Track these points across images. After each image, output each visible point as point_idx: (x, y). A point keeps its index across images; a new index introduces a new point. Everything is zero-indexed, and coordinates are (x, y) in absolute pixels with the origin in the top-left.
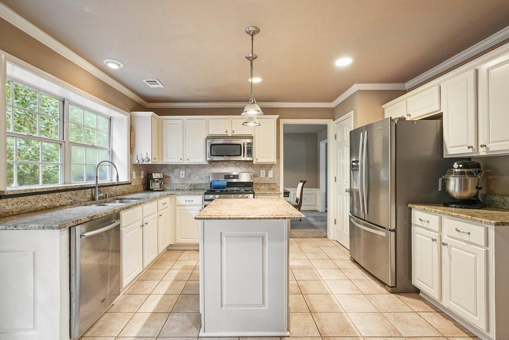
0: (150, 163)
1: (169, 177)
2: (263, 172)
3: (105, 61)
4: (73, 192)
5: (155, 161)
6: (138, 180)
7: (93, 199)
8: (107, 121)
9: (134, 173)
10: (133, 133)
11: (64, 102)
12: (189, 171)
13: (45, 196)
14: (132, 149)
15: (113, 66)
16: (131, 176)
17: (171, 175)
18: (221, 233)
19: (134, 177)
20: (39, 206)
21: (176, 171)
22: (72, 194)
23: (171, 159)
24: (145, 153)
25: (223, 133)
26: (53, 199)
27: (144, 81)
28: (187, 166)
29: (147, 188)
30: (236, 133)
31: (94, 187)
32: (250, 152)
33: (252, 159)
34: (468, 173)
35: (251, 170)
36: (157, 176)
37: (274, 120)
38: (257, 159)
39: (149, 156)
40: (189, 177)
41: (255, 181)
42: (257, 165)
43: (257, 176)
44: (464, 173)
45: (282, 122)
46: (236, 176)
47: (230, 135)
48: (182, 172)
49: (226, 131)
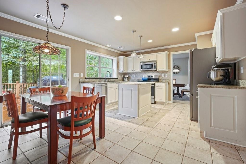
0: (123, 72)
1: (131, 77)
2: (163, 75)
3: (107, 45)
4: (100, 79)
5: (125, 71)
6: (120, 78)
8: (111, 60)
9: (119, 75)
10: (118, 63)
11: (99, 57)
12: (137, 75)
13: (94, 79)
14: (118, 68)
15: (109, 46)
17: (131, 76)
18: (122, 88)
19: (119, 76)
21: (133, 75)
23: (129, 71)
24: (122, 69)
28: (136, 73)
29: (123, 80)
30: (151, 60)
31: (105, 78)
32: (155, 67)
33: (156, 69)
34: (221, 69)
35: (158, 74)
36: (126, 76)
37: (165, 53)
38: (158, 70)
39: (123, 70)
40: (137, 77)
41: (160, 78)
42: (161, 72)
43: (161, 76)
44: (219, 70)
45: (172, 53)
46: (152, 76)
47: (149, 61)
48: (135, 75)
49: (147, 60)
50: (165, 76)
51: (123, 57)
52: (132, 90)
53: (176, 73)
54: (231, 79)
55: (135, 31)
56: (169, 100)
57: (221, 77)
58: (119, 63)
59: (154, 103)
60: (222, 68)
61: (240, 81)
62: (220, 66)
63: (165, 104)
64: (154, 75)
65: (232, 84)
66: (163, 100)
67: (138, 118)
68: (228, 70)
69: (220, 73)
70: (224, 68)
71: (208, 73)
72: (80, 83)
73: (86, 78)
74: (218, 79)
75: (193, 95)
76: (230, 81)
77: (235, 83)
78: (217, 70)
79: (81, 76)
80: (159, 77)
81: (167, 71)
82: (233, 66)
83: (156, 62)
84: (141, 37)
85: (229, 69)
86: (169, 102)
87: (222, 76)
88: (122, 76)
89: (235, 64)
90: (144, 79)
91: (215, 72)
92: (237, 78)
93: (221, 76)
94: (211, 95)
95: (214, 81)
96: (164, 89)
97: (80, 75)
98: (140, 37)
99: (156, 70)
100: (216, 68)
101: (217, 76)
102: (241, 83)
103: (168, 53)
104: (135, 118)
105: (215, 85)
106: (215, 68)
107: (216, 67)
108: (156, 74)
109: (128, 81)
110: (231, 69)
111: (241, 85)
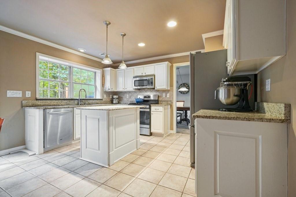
0: (110, 91)
2: (164, 94)
3: (79, 49)
4: (68, 101)
5: (112, 90)
6: (108, 99)
7: (78, 104)
8: (94, 74)
9: (105, 95)
10: (103, 78)
11: (70, 67)
12: (130, 94)
14: (103, 84)
15: (82, 51)
16: (103, 96)
17: (123, 97)
18: (86, 116)
20: (52, 104)
21: (125, 95)
22: (67, 101)
23: (120, 89)
24: (108, 86)
25: (141, 74)
26: (58, 102)
27: (100, 54)
28: (129, 92)
29: (112, 102)
30: (147, 74)
31: (78, 100)
32: (152, 83)
33: (153, 87)
34: (235, 85)
35: (158, 93)
36: (115, 97)
37: (165, 65)
38: (156, 87)
39: (110, 88)
40: (130, 97)
41: (160, 99)
42: (161, 90)
43: (161, 97)
44: (232, 85)
45: (175, 65)
46: (149, 97)
47: (144, 75)
48: (128, 95)
49: (142, 73)
50: (166, 96)
51: (109, 69)
52: (99, 119)
53: (185, 93)
54: (249, 101)
55: (110, 24)
56: (172, 129)
57: (235, 98)
58: (105, 78)
59: (149, 135)
60: (236, 83)
61: (265, 104)
62: (233, 79)
63: (164, 136)
64: (152, 96)
65: (252, 109)
66: (161, 131)
67: (107, 166)
68: (245, 85)
69: (234, 91)
70: (239, 83)
71: (216, 91)
72: (22, 107)
73: (37, 100)
74: (230, 101)
75: (194, 127)
76: (249, 105)
77: (256, 107)
78: (228, 85)
79: (27, 96)
80: (158, 98)
81: (169, 89)
82: (253, 79)
83: (153, 77)
84: (125, 35)
85: (247, 84)
86: (171, 132)
87: (236, 96)
88: (110, 96)
89: (256, 75)
90: (137, 100)
91: (225, 90)
92: (259, 100)
93: (234, 95)
94: (215, 133)
95: (224, 105)
96: (162, 114)
97: (24, 94)
98: (122, 35)
99: (154, 89)
100: (228, 83)
101: (228, 96)
102: (266, 109)
103: (170, 64)
104: (103, 167)
105: (225, 111)
106: (226, 83)
107: (226, 81)
108: (155, 93)
109: (119, 103)
110: (250, 84)
111: (266, 111)
